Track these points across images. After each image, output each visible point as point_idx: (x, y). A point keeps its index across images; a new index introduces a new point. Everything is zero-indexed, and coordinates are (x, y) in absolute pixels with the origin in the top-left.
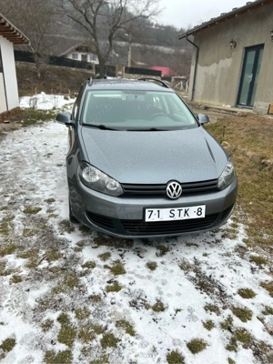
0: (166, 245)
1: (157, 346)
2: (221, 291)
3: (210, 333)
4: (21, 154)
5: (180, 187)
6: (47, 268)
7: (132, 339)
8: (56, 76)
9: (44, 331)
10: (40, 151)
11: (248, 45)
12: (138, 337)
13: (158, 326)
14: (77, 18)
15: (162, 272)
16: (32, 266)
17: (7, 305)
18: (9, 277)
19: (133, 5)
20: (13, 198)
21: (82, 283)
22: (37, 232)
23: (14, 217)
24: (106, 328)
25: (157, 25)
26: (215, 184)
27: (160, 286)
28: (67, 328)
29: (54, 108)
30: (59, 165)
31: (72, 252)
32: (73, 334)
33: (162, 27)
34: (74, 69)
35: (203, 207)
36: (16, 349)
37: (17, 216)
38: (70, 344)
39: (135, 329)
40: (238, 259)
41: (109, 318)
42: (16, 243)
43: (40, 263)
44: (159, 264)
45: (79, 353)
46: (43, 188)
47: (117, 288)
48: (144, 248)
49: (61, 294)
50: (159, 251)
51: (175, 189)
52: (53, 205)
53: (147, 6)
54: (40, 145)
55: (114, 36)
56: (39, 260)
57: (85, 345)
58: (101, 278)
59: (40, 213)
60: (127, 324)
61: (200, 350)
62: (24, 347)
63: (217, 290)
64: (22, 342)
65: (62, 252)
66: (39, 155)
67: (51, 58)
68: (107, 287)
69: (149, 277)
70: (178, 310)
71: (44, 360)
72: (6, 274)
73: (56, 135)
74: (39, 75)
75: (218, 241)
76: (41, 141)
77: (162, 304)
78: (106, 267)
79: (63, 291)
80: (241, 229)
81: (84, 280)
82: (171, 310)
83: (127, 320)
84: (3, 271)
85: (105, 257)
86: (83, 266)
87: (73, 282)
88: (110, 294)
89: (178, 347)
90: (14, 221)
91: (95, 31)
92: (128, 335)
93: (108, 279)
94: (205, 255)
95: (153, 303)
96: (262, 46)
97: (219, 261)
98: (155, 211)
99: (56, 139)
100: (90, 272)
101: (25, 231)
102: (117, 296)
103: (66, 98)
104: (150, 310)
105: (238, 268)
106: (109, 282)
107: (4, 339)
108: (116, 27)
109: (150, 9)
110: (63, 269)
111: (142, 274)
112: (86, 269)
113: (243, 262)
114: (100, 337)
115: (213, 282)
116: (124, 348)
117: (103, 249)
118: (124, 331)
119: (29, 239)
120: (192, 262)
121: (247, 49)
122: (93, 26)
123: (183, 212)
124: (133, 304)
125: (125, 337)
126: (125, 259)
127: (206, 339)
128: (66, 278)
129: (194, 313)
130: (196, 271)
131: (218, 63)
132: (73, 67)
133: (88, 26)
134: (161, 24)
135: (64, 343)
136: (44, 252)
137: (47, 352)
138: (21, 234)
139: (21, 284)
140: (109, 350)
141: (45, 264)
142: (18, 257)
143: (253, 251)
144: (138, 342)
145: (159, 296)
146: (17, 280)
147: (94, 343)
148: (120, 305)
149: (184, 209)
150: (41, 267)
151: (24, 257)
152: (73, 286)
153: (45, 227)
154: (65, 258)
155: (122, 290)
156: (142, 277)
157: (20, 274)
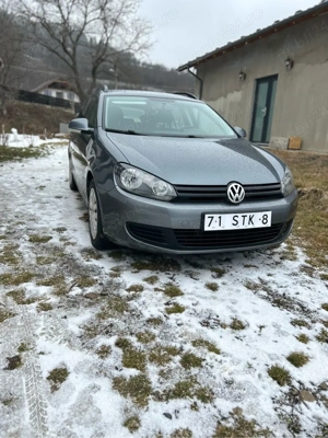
0: (220, 267)
1: (251, 362)
2: (303, 307)
3: (307, 345)
4: (5, 187)
5: (243, 190)
6: (82, 295)
7: (219, 357)
8: (27, 114)
9: (102, 357)
10: (29, 184)
11: (260, 76)
12: (225, 355)
13: (244, 343)
14: (53, 47)
15: (226, 292)
16: (61, 293)
17: (43, 334)
18: (34, 305)
19: (120, 36)
20: (9, 228)
21: (133, 307)
22: (55, 260)
23: (18, 246)
24: (182, 349)
25: (144, 64)
26: (279, 189)
27: (230, 305)
28: (131, 352)
29: (31, 146)
30: (58, 197)
31: (109, 278)
32: (142, 358)
33: (150, 65)
34: (48, 107)
35: (269, 214)
36: (71, 378)
37: (22, 245)
38: (142, 368)
39: (218, 347)
40: (308, 278)
41: (180, 339)
42: (31, 272)
43: (70, 289)
44: (219, 284)
45: (157, 377)
46: (46, 218)
47: (179, 309)
48: (196, 270)
49: (110, 319)
50: (214, 274)
51: (237, 191)
52: (65, 233)
53: (137, 37)
54: (26, 178)
55: (98, 69)
56: (68, 287)
57: (162, 368)
58: (154, 300)
59: (51, 241)
60: (207, 343)
61: (304, 363)
62: (81, 376)
63: (297, 306)
64: (77, 370)
65: (95, 278)
66: (28, 188)
67: (22, 92)
68: (167, 309)
69: (214, 298)
70: (261, 327)
71: (114, 388)
72: (29, 302)
73: (43, 170)
74: (5, 112)
75: (277, 263)
76: (26, 175)
77: (240, 322)
78: (156, 290)
79: (111, 316)
80: (299, 251)
81: (133, 304)
82: (254, 327)
83: (205, 339)
84: (25, 300)
85: (151, 280)
86: (129, 290)
87: (120, 306)
88: (172, 316)
89: (278, 361)
90: (20, 249)
91: (75, 63)
92: (212, 354)
93: (165, 302)
94: (269, 275)
95: (229, 321)
96: (275, 77)
97: (287, 279)
98: (216, 216)
99: (45, 173)
100: (139, 296)
101: (38, 259)
102: (183, 317)
103: (42, 138)
104: (228, 329)
105: (311, 285)
106: (167, 304)
107: (51, 369)
108: (100, 60)
109: (140, 41)
110: (102, 295)
111: (203, 294)
112: (132, 293)
113: (314, 280)
114: (178, 358)
115: (289, 299)
116: (212, 367)
117: (147, 273)
118: (206, 350)
119: (46, 267)
120: (258, 282)
121: (259, 81)
122: (73, 57)
123: (247, 219)
124: (206, 324)
125: (209, 357)
126: (177, 281)
127: (306, 352)
128: (109, 303)
129: (282, 329)
130: (265, 290)
131: (225, 96)
132: (48, 104)
133: (67, 57)
134: (148, 62)
135: (134, 367)
136: (72, 279)
137: (114, 379)
138: (34, 262)
139: (53, 311)
140: (194, 371)
141: (77, 291)
142: (38, 284)
143: (320, 270)
144: (228, 359)
145: (233, 315)
146: (46, 307)
147: (172, 365)
148: (190, 326)
149: (248, 214)
150: (73, 293)
151: (47, 284)
152: (122, 311)
153: (63, 255)
154: (101, 284)
155: (186, 311)
156: (205, 298)
157: (48, 302)
